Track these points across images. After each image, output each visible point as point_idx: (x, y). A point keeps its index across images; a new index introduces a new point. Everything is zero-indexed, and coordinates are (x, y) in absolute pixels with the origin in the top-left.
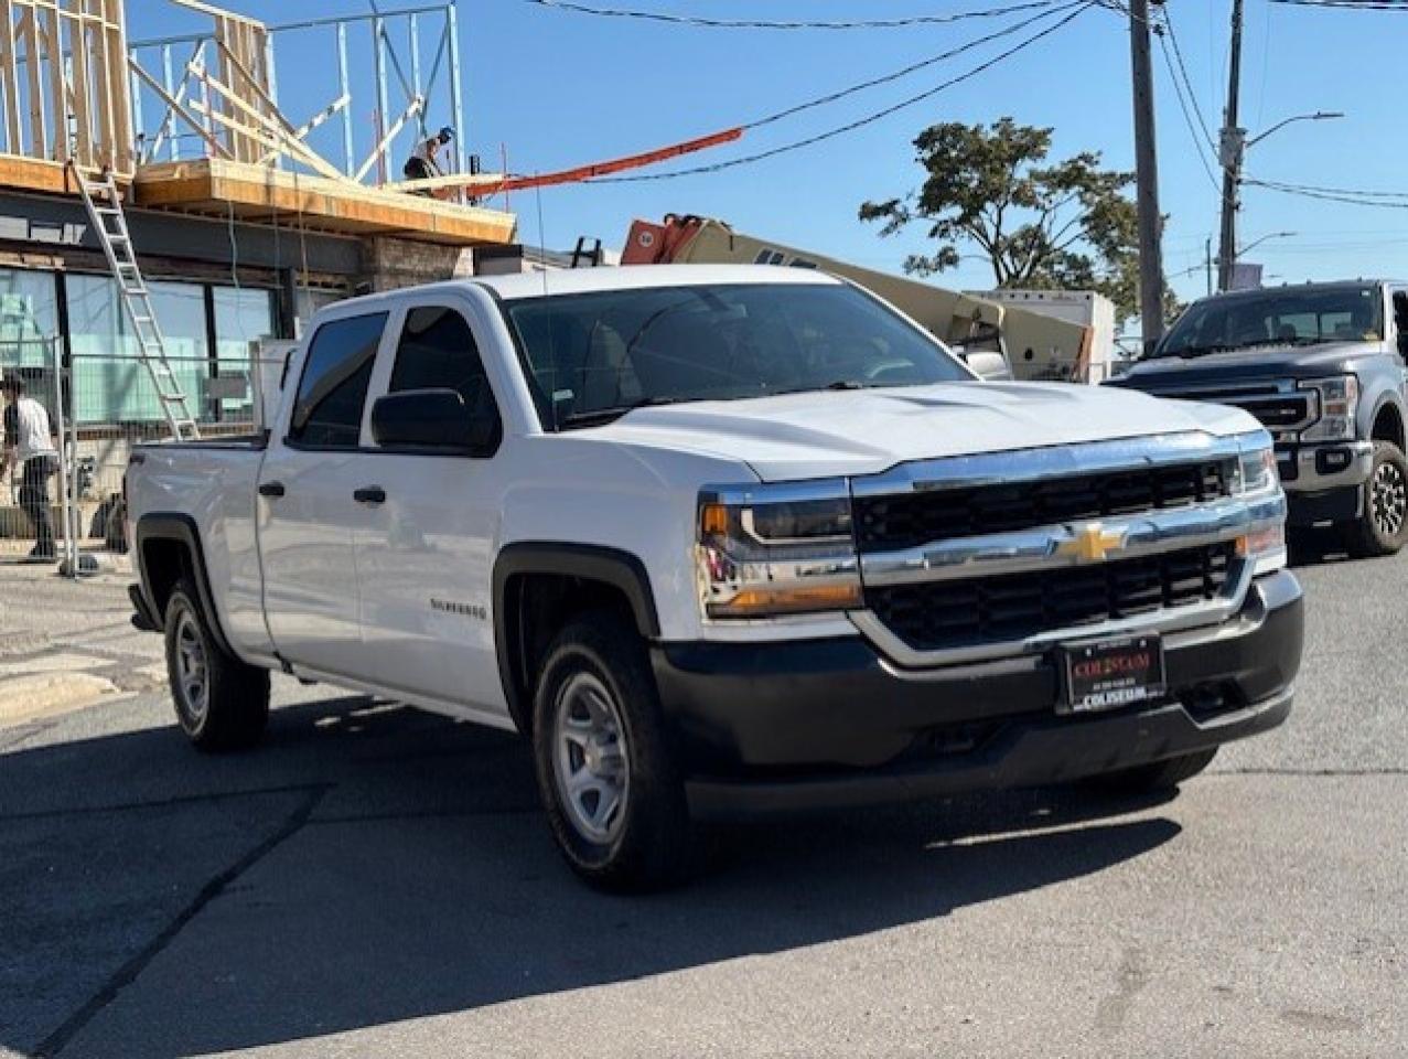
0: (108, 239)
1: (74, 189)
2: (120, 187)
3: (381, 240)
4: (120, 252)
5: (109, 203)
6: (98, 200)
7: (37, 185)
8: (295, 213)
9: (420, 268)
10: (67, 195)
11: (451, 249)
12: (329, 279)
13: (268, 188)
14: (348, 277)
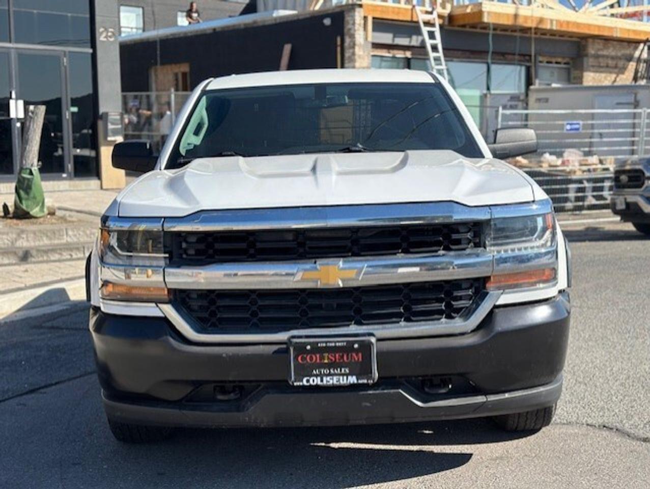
0: (429, 43)
1: (415, 19)
2: (440, 16)
3: (590, 40)
4: (434, 48)
5: (433, 25)
6: (427, 24)
7: (396, 17)
8: (530, 29)
9: (613, 54)
10: (412, 21)
11: (634, 45)
12: (559, 60)
13: (516, 16)
14: (572, 59)
